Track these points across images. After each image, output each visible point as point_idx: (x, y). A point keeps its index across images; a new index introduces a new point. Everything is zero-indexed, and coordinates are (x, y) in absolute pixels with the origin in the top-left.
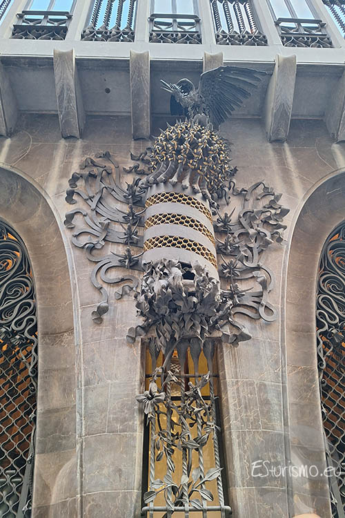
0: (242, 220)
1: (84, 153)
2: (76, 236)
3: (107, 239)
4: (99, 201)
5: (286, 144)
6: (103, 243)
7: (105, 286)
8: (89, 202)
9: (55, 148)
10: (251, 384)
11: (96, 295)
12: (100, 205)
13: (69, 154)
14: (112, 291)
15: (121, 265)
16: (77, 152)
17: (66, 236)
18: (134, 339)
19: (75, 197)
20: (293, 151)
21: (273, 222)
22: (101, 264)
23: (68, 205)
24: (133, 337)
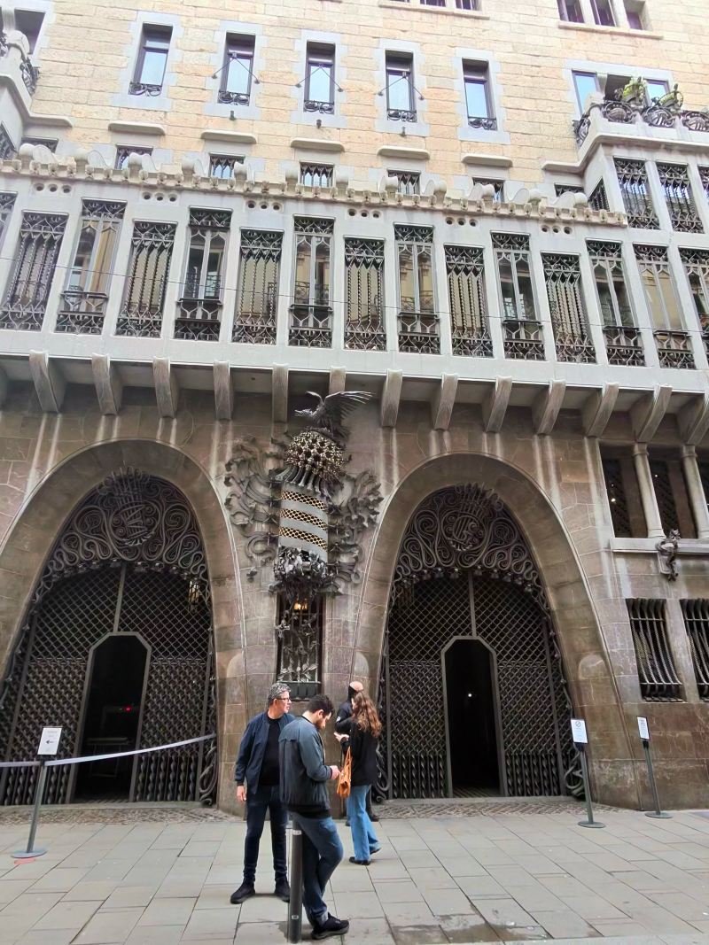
0: (350, 505)
1: (235, 437)
2: (233, 516)
3: (256, 518)
4: (248, 485)
5: (394, 430)
6: (252, 522)
7: (254, 556)
8: (241, 485)
9: (212, 429)
11: (249, 561)
12: (249, 489)
13: (223, 437)
14: (259, 559)
15: (264, 541)
16: (230, 434)
17: (226, 514)
18: (273, 593)
19: (231, 481)
20: (398, 437)
21: (371, 508)
22: (251, 539)
23: (226, 487)
24: (271, 593)
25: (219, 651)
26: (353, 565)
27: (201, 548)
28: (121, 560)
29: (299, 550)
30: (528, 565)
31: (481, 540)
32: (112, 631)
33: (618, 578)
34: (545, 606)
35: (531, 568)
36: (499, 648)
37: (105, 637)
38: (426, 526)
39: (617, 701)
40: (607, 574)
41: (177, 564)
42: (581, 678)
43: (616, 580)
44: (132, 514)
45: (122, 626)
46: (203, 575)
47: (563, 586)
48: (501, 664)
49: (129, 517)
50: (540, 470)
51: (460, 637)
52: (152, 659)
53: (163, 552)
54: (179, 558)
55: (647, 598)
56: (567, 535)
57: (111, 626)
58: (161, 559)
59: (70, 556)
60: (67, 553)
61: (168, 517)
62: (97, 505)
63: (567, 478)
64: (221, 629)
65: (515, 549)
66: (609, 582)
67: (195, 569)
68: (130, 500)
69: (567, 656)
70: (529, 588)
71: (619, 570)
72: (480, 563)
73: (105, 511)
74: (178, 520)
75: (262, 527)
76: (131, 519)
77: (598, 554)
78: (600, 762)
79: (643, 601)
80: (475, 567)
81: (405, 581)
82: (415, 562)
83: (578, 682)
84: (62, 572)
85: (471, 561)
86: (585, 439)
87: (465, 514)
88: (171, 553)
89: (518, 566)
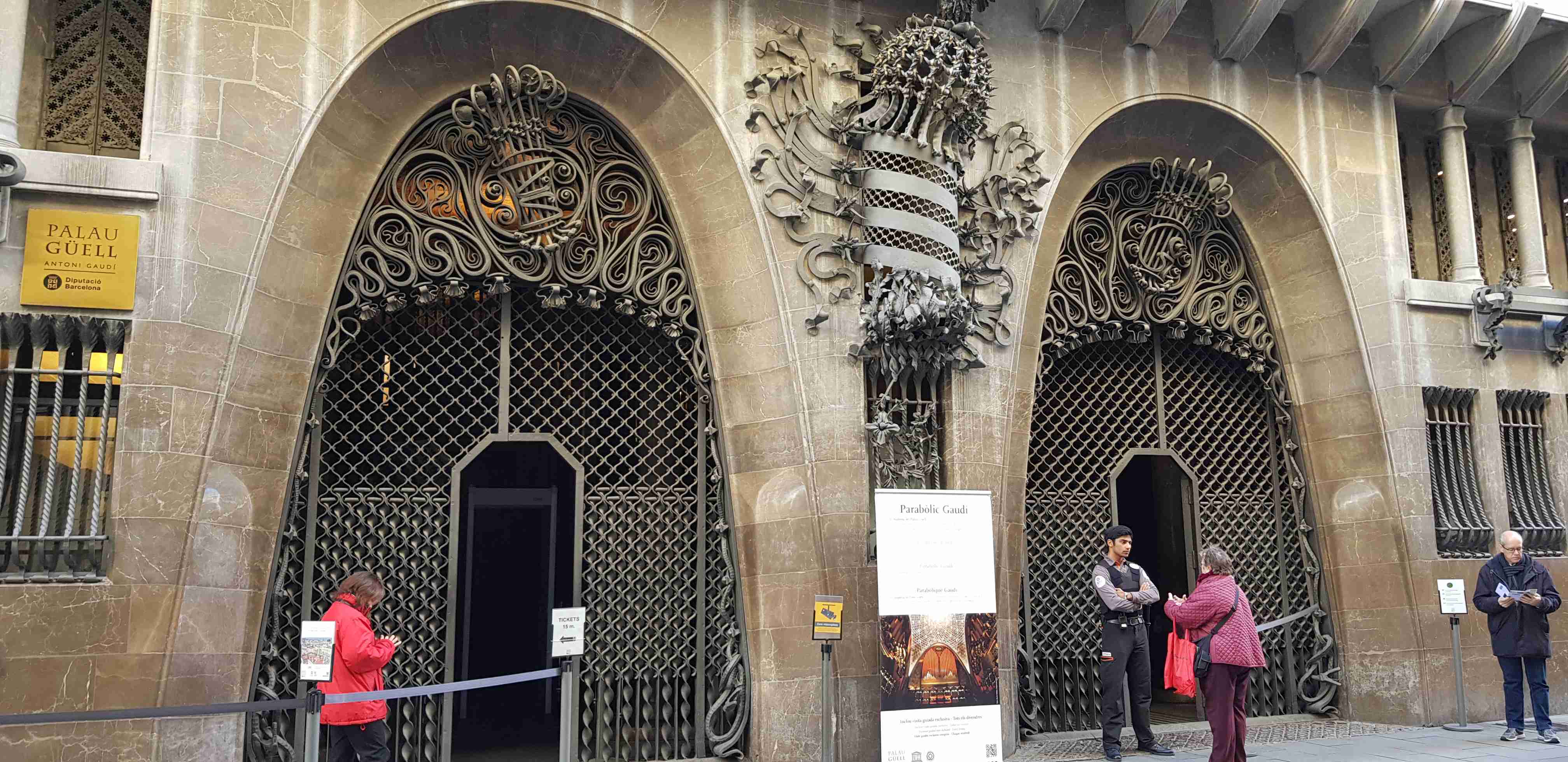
0: (987, 188)
2: (769, 196)
3: (813, 204)
4: (796, 134)
5: (1061, 39)
6: (809, 214)
7: (817, 283)
8: (780, 132)
10: (978, 417)
11: (808, 295)
12: (797, 142)
14: (824, 289)
15: (835, 253)
17: (754, 193)
18: (856, 359)
19: (759, 120)
20: (1069, 56)
21: (1025, 197)
22: (808, 247)
23: (749, 134)
24: (855, 356)
25: (738, 471)
26: (999, 309)
27: (678, 262)
28: (512, 279)
29: (926, 277)
30: (1259, 321)
31: (1184, 272)
32: (495, 431)
33: (1414, 349)
34: (1282, 394)
35: (1262, 327)
36: (1202, 470)
37: (482, 445)
38: (1089, 238)
39: (1402, 559)
40: (1398, 341)
41: (631, 294)
42: (1336, 521)
43: (1411, 351)
44: (532, 179)
45: (515, 420)
46: (688, 318)
47: (1314, 362)
48: (1204, 499)
49: (525, 184)
50: (1303, 143)
51: (1139, 451)
52: (587, 489)
53: (602, 264)
54: (634, 280)
55: (1453, 387)
56: (1341, 271)
57: (490, 421)
58: (596, 282)
59: (394, 263)
60: (386, 257)
61: (601, 189)
62: (439, 148)
63: (1344, 162)
64: (737, 428)
65: (1238, 291)
66: (1400, 357)
67: (671, 305)
68: (526, 146)
69: (1316, 484)
70: (1259, 363)
71: (1415, 337)
72: (1182, 315)
73: (461, 166)
74: (623, 195)
75: (826, 225)
76: (530, 188)
77: (1387, 307)
78: (1364, 657)
79: (1448, 390)
80: (1174, 323)
81: (1059, 345)
82: (1075, 308)
83: (1332, 528)
84: (379, 300)
85: (1168, 309)
86: (1375, 90)
87: (1163, 221)
88: (618, 270)
89: (1243, 322)
